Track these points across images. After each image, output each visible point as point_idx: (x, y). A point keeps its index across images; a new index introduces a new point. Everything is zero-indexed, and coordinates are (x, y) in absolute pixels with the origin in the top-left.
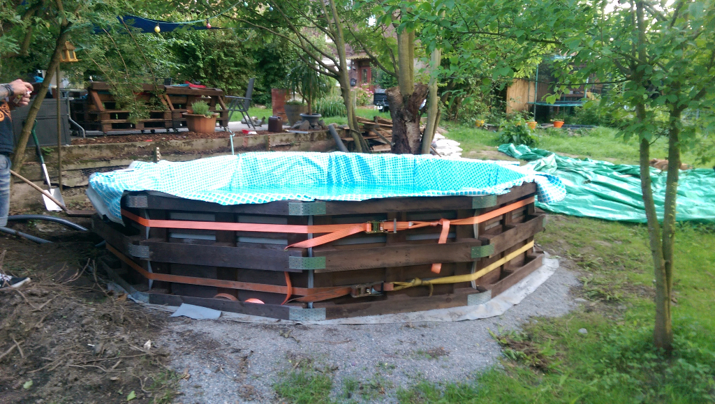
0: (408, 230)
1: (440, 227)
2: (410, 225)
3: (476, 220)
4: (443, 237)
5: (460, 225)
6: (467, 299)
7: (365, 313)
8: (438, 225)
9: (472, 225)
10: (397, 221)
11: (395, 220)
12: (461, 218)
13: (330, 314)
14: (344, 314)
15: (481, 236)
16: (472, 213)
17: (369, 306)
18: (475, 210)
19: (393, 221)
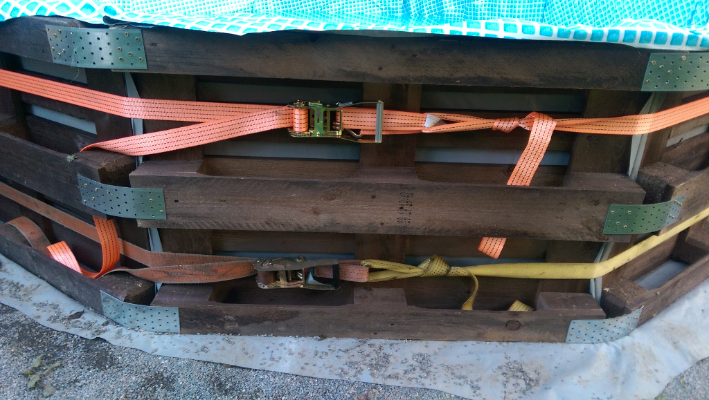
0: (420, 136)
1: (520, 137)
2: (428, 123)
3: (644, 125)
4: (526, 167)
5: (590, 136)
6: (567, 327)
7: (282, 328)
8: (518, 129)
9: (629, 139)
10: (385, 108)
11: (380, 104)
12: (596, 116)
13: (192, 322)
14: (228, 327)
15: (646, 171)
16: (636, 103)
17: (294, 315)
18: (648, 94)
19: (374, 107)
